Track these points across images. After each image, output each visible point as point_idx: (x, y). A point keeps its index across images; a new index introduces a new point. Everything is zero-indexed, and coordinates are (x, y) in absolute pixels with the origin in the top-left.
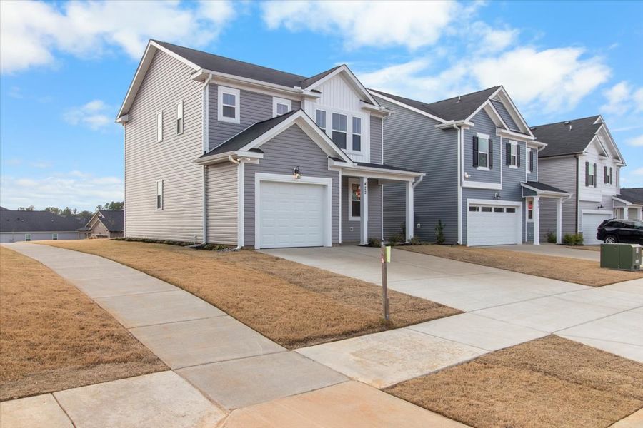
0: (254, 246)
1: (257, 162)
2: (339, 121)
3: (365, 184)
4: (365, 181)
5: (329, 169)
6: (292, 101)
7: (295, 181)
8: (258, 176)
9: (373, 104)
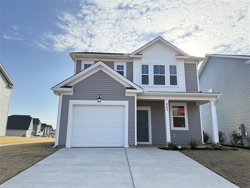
1: (72, 94)
2: (159, 69)
3: (167, 104)
4: (166, 102)
5: (126, 95)
6: (127, 62)
7: (99, 104)
8: (72, 102)
9: (184, 56)
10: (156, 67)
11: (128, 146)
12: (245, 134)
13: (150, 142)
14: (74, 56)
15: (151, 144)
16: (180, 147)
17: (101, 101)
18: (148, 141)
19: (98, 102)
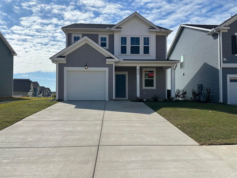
0: (63, 99)
1: (65, 62)
2: (135, 40)
3: (138, 70)
4: (138, 68)
5: (107, 63)
6: (109, 35)
7: (86, 70)
8: (66, 69)
9: (156, 29)
10: (132, 39)
11: (108, 100)
12: (202, 92)
13: (127, 98)
14: (65, 30)
15: (127, 99)
16: (145, 100)
17: (88, 68)
18: (125, 97)
19: (86, 68)
